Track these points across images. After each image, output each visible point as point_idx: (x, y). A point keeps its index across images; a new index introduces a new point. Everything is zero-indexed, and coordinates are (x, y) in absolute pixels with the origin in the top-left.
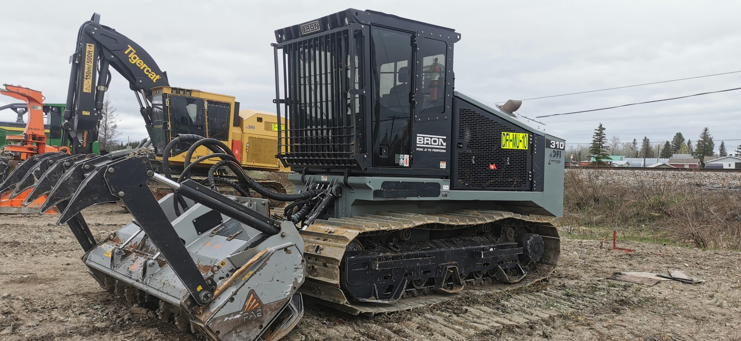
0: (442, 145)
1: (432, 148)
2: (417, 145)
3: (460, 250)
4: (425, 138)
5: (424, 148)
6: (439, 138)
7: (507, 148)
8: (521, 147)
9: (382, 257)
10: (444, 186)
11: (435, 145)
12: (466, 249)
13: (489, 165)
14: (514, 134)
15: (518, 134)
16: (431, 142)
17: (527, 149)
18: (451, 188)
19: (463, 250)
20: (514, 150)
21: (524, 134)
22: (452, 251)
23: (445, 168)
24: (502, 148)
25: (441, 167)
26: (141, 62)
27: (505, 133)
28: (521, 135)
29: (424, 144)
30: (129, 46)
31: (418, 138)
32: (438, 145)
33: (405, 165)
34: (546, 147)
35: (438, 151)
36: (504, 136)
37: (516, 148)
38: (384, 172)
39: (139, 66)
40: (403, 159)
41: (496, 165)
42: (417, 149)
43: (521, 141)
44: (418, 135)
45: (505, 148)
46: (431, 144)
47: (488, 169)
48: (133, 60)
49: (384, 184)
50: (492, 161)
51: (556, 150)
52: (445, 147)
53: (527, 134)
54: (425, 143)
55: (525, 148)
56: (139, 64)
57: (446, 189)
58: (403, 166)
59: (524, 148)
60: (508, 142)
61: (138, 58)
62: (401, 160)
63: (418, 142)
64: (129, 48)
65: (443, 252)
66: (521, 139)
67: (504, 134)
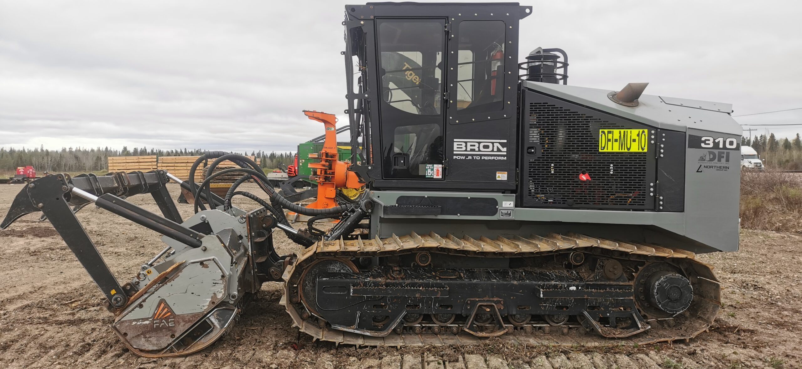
0: (499, 150)
1: (481, 155)
2: (455, 153)
3: (507, 284)
4: (469, 144)
5: (467, 156)
6: (493, 143)
7: (610, 150)
8: (635, 148)
9: (369, 282)
10: (504, 202)
11: (484, 151)
12: (520, 285)
13: (579, 175)
14: (622, 131)
15: (629, 131)
16: (479, 147)
17: (646, 150)
18: (516, 206)
19: (513, 285)
20: (622, 153)
21: (641, 131)
22: (493, 285)
23: (506, 179)
24: (600, 151)
25: (497, 179)
26: (417, 78)
27: (606, 131)
28: (635, 132)
29: (466, 150)
30: (405, 63)
31: (455, 144)
32: (493, 151)
33: (435, 177)
34: (690, 147)
35: (493, 158)
36: (603, 135)
37: (626, 151)
38: (400, 186)
39: (415, 81)
40: (432, 170)
41: (589, 175)
42: (454, 157)
43: (634, 140)
44: (455, 140)
45: (605, 150)
46: (479, 151)
47: (576, 180)
48: (409, 76)
49: (400, 200)
50: (584, 169)
51: (716, 151)
52: (505, 153)
53: (646, 131)
54: (468, 149)
55: (643, 149)
56: (415, 80)
57: (508, 206)
58: (433, 178)
59: (641, 151)
60: (610, 143)
61: (414, 74)
62: (429, 171)
63: (455, 149)
64: (405, 65)
65: (476, 284)
66: (635, 136)
67: (603, 132)
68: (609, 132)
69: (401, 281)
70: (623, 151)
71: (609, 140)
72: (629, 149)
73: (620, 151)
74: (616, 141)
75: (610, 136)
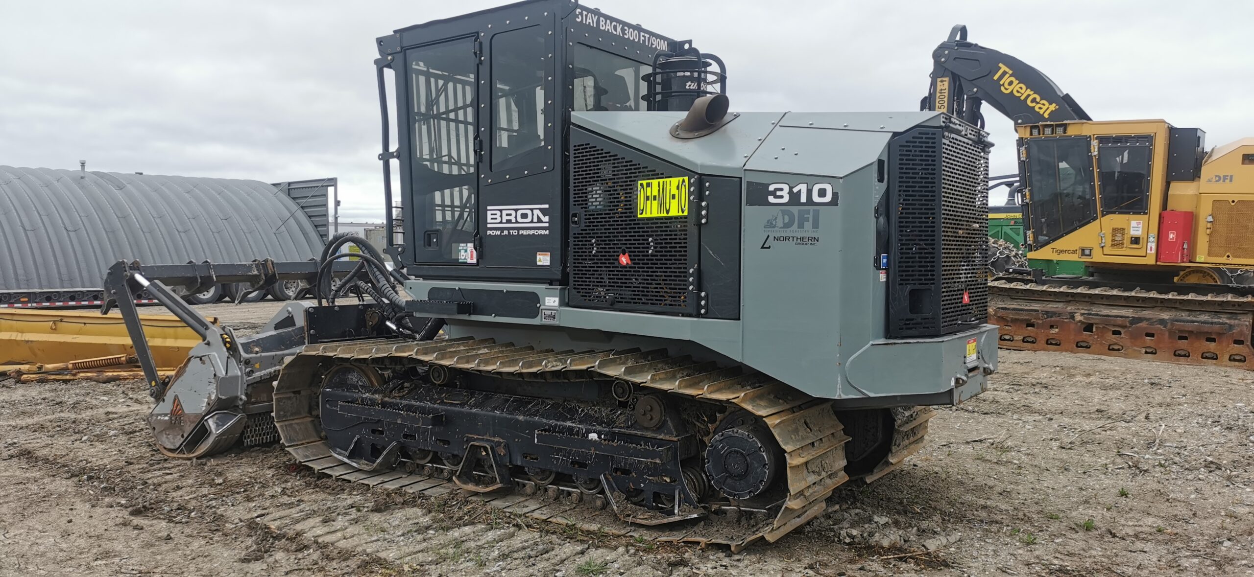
0: (540, 220)
1: (518, 229)
2: (489, 226)
4: (504, 213)
5: (502, 229)
6: (532, 210)
7: (648, 215)
8: (674, 212)
10: (547, 298)
11: (524, 223)
12: (526, 421)
13: (618, 256)
14: (661, 181)
15: (668, 180)
16: (516, 217)
17: (686, 213)
18: (563, 303)
20: (661, 218)
21: (681, 179)
23: (548, 263)
24: (639, 216)
25: (539, 263)
26: (1021, 88)
27: (645, 182)
28: (675, 181)
29: (501, 222)
30: (1001, 65)
31: (489, 213)
32: (532, 222)
33: (469, 261)
35: (531, 232)
36: (642, 190)
37: (665, 215)
38: (431, 273)
39: (1018, 95)
40: (466, 251)
41: (630, 256)
42: (489, 232)
43: (674, 197)
44: (489, 208)
45: (644, 215)
46: (517, 222)
47: (616, 264)
48: (1007, 87)
49: (433, 292)
50: (624, 247)
51: (795, 210)
52: (547, 225)
53: (686, 179)
54: (504, 221)
55: (683, 212)
56: (1018, 92)
57: (552, 304)
58: (466, 263)
59: (681, 214)
60: (649, 202)
61: (1016, 82)
62: (463, 252)
63: (489, 220)
64: (1000, 68)
66: (674, 191)
67: (642, 185)
68: (648, 185)
69: (398, 401)
70: (662, 215)
71: (648, 198)
72: (668, 212)
73: (660, 215)
74: (655, 199)
75: (649, 194)
